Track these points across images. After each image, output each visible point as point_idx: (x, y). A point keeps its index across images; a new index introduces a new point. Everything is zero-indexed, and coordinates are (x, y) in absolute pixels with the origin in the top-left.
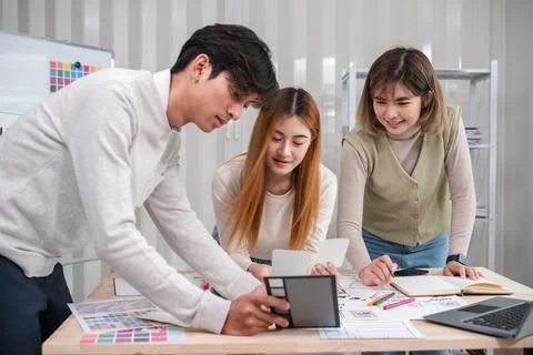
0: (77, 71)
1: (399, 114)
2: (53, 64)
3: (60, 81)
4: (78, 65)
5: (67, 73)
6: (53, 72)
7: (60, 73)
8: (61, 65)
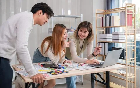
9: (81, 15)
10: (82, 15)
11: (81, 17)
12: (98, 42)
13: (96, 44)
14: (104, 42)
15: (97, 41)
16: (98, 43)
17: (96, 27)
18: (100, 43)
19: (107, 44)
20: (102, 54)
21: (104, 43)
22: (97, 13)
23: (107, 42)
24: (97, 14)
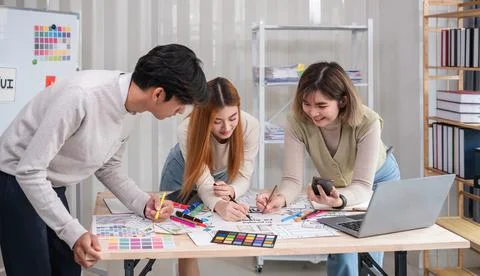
0: (53, 31)
1: (321, 114)
2: (36, 28)
3: (42, 40)
4: (54, 27)
5: (46, 34)
6: (36, 34)
7: (42, 34)
8: (42, 28)
9: (367, 24)
10: (371, 22)
11: (365, 30)
12: (431, 122)
13: (426, 130)
14: (453, 126)
15: (427, 119)
16: (432, 126)
17: (426, 67)
18: (440, 127)
19: (462, 132)
20: (445, 169)
21: (450, 129)
22: (426, 14)
23: (460, 128)
24: (426, 17)
